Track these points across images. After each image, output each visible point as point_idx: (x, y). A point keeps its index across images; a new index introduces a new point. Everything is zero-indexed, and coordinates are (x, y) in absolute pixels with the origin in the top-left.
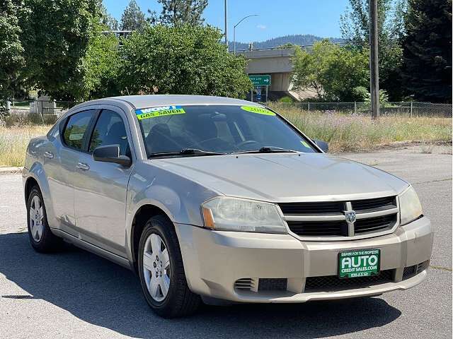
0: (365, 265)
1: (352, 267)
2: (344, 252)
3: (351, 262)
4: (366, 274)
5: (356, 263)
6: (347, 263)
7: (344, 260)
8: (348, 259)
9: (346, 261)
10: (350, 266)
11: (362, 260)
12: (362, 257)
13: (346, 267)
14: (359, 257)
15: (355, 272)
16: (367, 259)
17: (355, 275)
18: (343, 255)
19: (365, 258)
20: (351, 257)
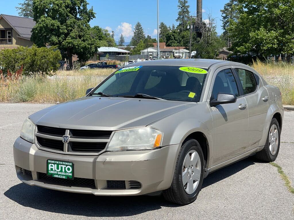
0: (63, 171)
1: (55, 171)
2: (50, 160)
3: (54, 167)
4: (64, 177)
5: (58, 168)
6: (52, 167)
7: (50, 165)
8: (52, 165)
9: (52, 166)
10: (54, 170)
11: (62, 168)
12: (62, 166)
13: (52, 169)
14: (60, 165)
15: (57, 174)
16: (65, 168)
17: (57, 176)
18: (49, 161)
19: (64, 166)
20: (54, 164)
